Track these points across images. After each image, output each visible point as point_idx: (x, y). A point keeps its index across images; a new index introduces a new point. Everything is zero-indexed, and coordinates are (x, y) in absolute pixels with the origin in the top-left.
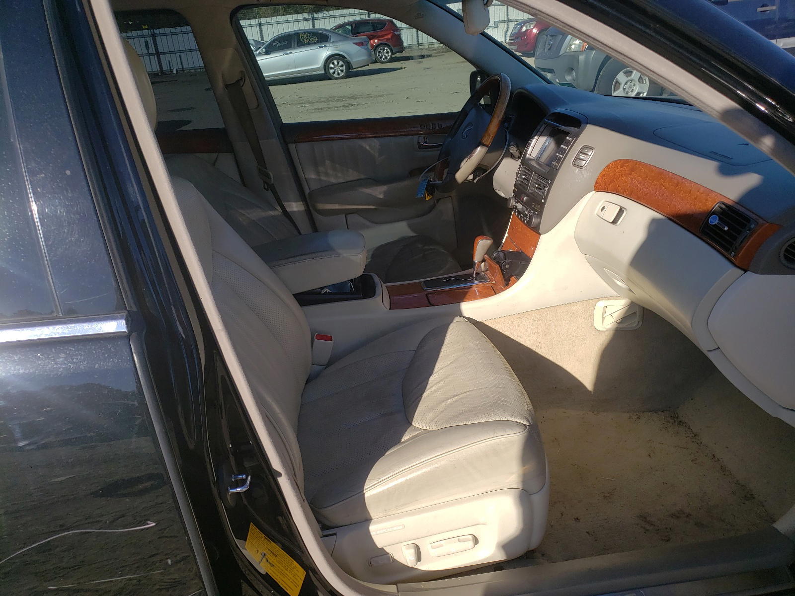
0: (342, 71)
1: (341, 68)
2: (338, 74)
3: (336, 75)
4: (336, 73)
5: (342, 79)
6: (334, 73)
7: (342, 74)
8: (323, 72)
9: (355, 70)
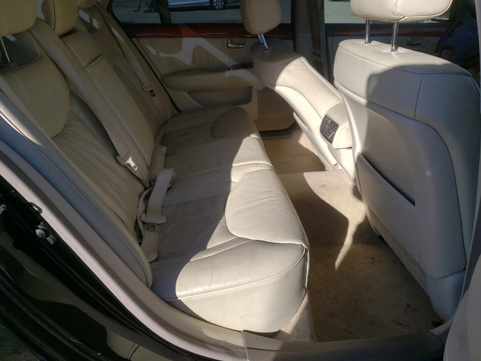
0: (221, 5)
1: (221, 3)
2: (219, 6)
3: (217, 7)
4: (217, 6)
5: (220, 10)
6: (216, 6)
7: (221, 7)
8: (209, 5)
9: (229, 5)
